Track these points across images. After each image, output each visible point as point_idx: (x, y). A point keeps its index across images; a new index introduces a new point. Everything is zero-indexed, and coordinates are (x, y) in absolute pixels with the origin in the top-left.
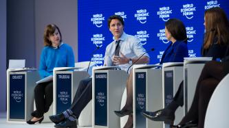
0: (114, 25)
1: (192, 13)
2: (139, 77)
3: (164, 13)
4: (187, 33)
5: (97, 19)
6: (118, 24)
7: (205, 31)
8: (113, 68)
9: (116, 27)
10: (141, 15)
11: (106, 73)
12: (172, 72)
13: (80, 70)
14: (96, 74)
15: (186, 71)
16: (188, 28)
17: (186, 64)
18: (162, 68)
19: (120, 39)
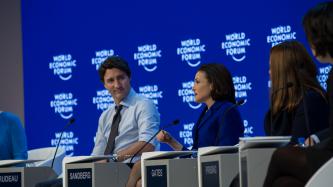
1: (243, 50)
2: (154, 175)
3: (190, 50)
4: (236, 88)
5: (62, 65)
6: (120, 78)
7: (270, 83)
10: (147, 55)
11: (90, 170)
12: (216, 163)
13: (37, 165)
14: (70, 171)
15: (244, 161)
16: (236, 80)
17: (244, 149)
18: (196, 157)
19: (122, 103)
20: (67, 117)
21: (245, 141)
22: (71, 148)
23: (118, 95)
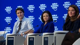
0: (18, 13)
2: (31, 40)
5: (8, 9)
6: (21, 13)
8: (17, 35)
9: (19, 14)
11: (13, 38)
12: (48, 37)
14: (8, 38)
15: (55, 37)
17: (55, 34)
18: (42, 36)
19: (22, 20)
20: (9, 23)
21: (56, 32)
22: (10, 31)
23: (20, 17)
